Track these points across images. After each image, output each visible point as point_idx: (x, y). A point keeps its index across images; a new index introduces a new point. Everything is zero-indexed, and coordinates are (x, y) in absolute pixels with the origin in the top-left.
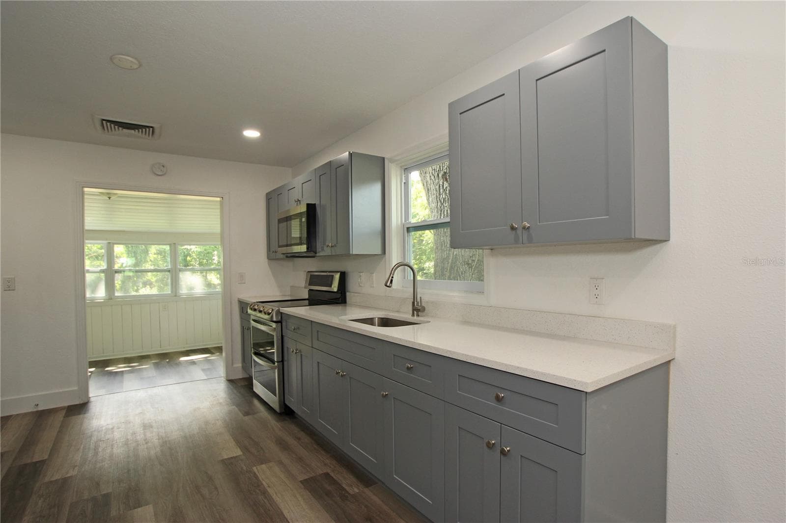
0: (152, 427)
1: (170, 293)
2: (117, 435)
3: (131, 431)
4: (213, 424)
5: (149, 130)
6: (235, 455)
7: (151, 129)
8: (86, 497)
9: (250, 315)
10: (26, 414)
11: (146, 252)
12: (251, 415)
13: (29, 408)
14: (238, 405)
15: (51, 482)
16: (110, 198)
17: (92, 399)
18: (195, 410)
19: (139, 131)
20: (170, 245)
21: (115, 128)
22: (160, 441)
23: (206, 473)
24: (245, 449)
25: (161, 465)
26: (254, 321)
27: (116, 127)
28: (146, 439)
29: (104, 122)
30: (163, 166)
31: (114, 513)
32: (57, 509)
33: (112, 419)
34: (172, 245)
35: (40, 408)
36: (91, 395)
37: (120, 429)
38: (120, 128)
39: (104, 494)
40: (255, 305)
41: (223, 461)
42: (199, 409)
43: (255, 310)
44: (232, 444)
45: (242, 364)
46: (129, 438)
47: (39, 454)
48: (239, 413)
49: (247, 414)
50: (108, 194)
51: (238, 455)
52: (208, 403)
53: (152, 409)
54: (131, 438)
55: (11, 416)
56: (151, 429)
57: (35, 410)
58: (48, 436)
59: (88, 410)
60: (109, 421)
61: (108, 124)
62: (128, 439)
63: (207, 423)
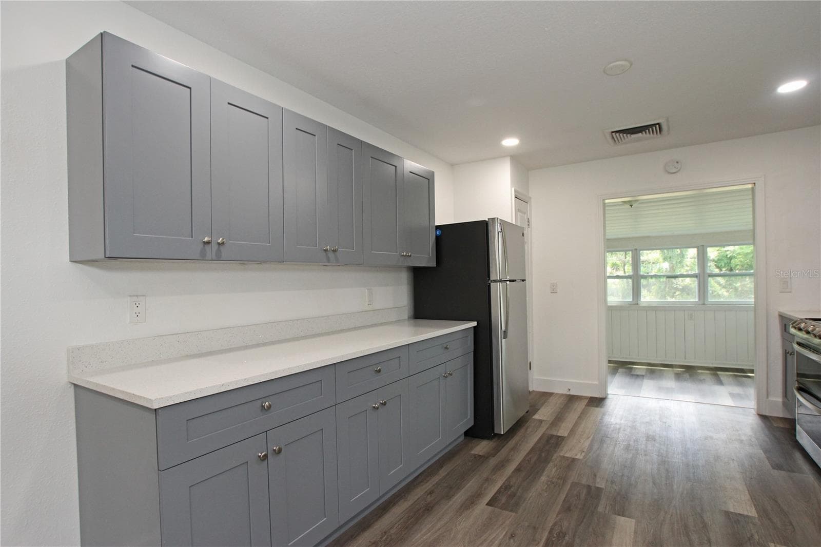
0: (655, 441)
1: (697, 300)
2: (621, 436)
3: (634, 438)
4: (725, 463)
5: (656, 128)
6: (746, 513)
7: (657, 126)
8: (583, 483)
9: (793, 335)
10: (562, 395)
11: (682, 256)
12: (784, 470)
13: (563, 391)
14: (766, 451)
15: (564, 457)
16: (631, 206)
17: (609, 396)
18: (706, 438)
19: (646, 133)
20: (697, 247)
21: (624, 137)
22: (659, 458)
23: (702, 517)
24: (763, 512)
25: (654, 483)
26: (799, 344)
27: (625, 135)
28: (646, 451)
29: (613, 134)
30: (677, 162)
31: (600, 509)
32: (562, 482)
33: (621, 420)
34: (700, 248)
35: (572, 393)
36: (609, 392)
37: (625, 432)
38: (628, 135)
39: (598, 487)
40: (800, 323)
41: (727, 514)
42: (711, 438)
43: (800, 330)
44: (745, 497)
45: (783, 399)
46: (631, 443)
47: (563, 431)
48: (767, 462)
49: (778, 467)
50: (629, 201)
51: (750, 514)
52: (725, 436)
53: (659, 422)
54: (633, 445)
55: (553, 393)
56: (653, 442)
57: (568, 393)
58: (571, 418)
59: (604, 406)
60: (618, 421)
61: (617, 134)
62: (629, 444)
63: (717, 458)
